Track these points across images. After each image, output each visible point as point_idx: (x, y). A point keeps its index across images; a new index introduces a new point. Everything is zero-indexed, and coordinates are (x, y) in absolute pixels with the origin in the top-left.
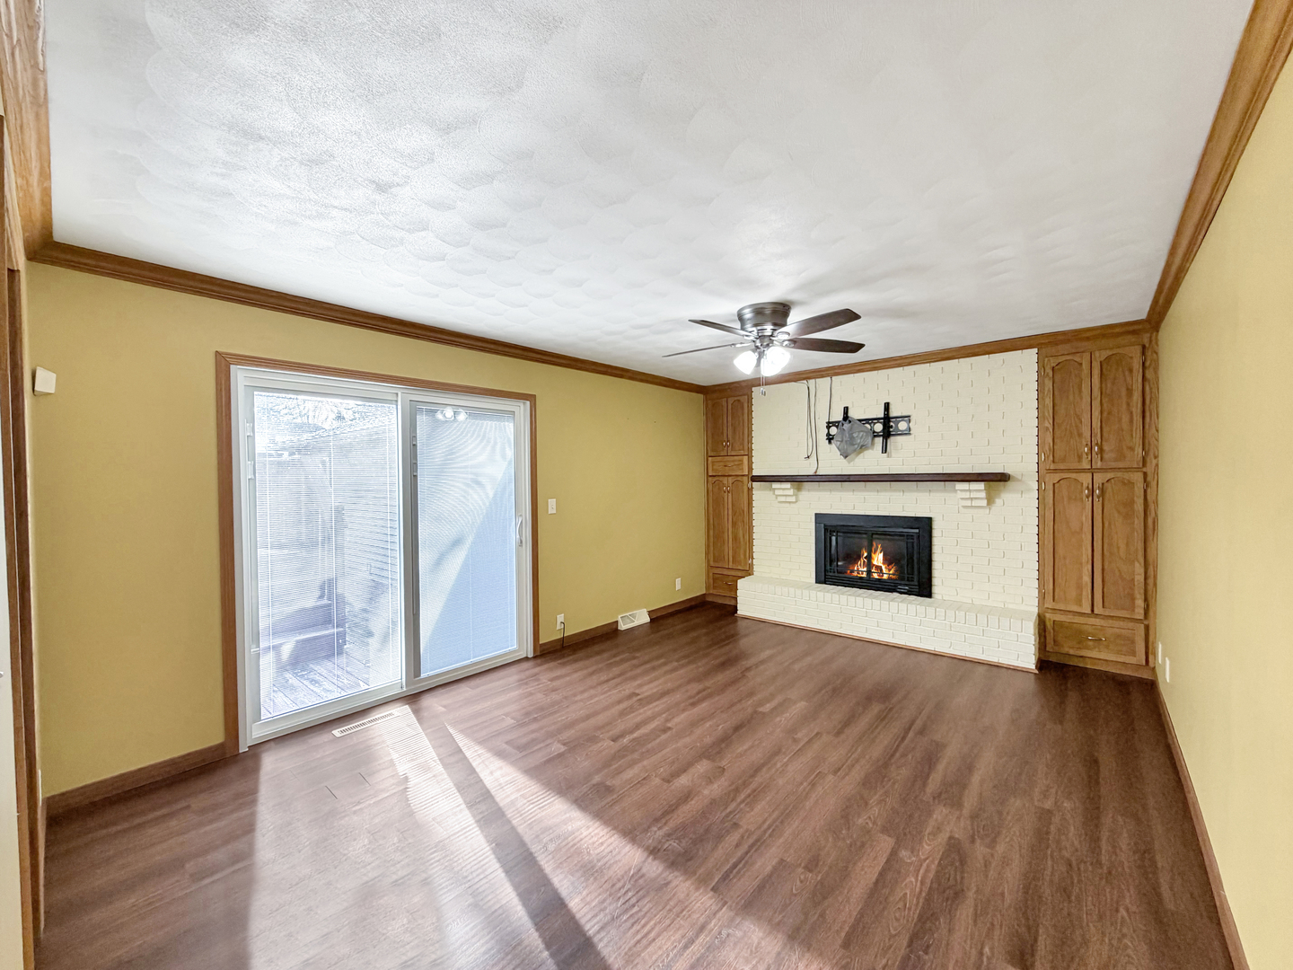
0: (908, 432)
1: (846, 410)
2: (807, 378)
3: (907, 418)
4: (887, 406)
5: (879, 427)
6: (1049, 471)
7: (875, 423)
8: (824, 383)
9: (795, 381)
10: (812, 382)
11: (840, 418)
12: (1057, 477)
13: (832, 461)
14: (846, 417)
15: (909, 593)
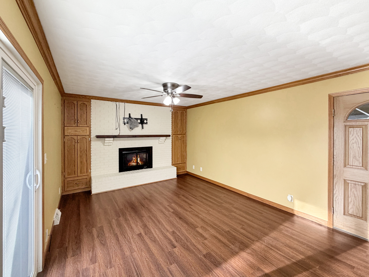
0: (147, 123)
1: (130, 114)
2: (116, 101)
3: (146, 119)
4: (142, 115)
5: (139, 121)
6: (174, 134)
7: (138, 120)
8: (122, 104)
9: (111, 101)
10: (118, 103)
11: (128, 117)
12: (175, 135)
13: (125, 130)
14: (130, 117)
15: (147, 168)
